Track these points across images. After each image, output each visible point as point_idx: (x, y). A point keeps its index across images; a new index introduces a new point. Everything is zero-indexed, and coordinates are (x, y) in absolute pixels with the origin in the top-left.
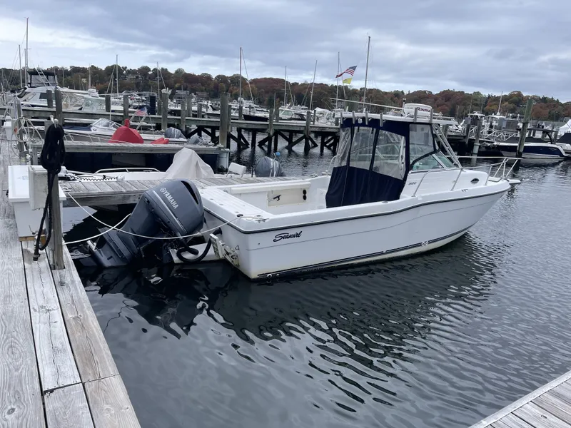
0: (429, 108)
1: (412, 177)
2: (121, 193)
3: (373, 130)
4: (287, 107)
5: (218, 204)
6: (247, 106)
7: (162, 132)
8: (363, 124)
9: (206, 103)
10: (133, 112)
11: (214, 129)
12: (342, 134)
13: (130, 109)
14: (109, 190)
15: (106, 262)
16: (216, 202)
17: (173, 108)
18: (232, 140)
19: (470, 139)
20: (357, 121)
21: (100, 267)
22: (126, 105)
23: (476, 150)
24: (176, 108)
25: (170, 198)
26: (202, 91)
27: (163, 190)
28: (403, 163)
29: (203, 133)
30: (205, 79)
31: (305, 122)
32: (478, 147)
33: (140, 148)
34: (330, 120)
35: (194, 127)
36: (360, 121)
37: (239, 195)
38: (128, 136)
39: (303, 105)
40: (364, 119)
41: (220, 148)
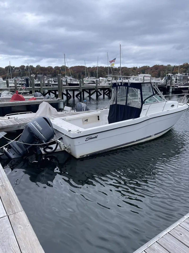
0: (150, 75)
1: (144, 107)
2: (17, 125)
3: (126, 88)
4: (87, 78)
5: (60, 126)
6: (69, 79)
7: (33, 95)
8: (121, 85)
9: (51, 80)
10: (19, 87)
11: (55, 91)
12: (113, 90)
13: (17, 85)
14: (11, 124)
15: (12, 156)
16: (59, 125)
17: (36, 83)
18: (64, 95)
19: (168, 86)
20: (118, 84)
21: (10, 158)
22: (16, 83)
23: (171, 90)
24: (38, 83)
25: (38, 125)
26: (49, 74)
27: (35, 122)
28: (140, 101)
29: (51, 93)
30: (50, 69)
31: (95, 84)
32: (171, 89)
33: (24, 103)
34: (106, 83)
35: (46, 91)
36: (120, 84)
37: (69, 121)
38: (18, 98)
39: (94, 77)
40: (121, 83)
41: (59, 100)
